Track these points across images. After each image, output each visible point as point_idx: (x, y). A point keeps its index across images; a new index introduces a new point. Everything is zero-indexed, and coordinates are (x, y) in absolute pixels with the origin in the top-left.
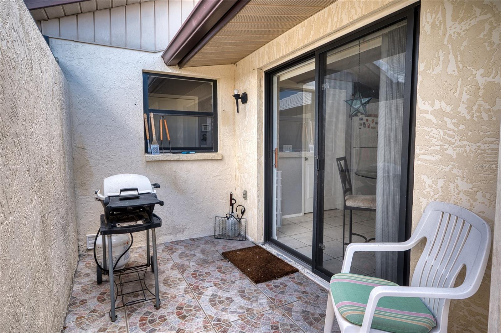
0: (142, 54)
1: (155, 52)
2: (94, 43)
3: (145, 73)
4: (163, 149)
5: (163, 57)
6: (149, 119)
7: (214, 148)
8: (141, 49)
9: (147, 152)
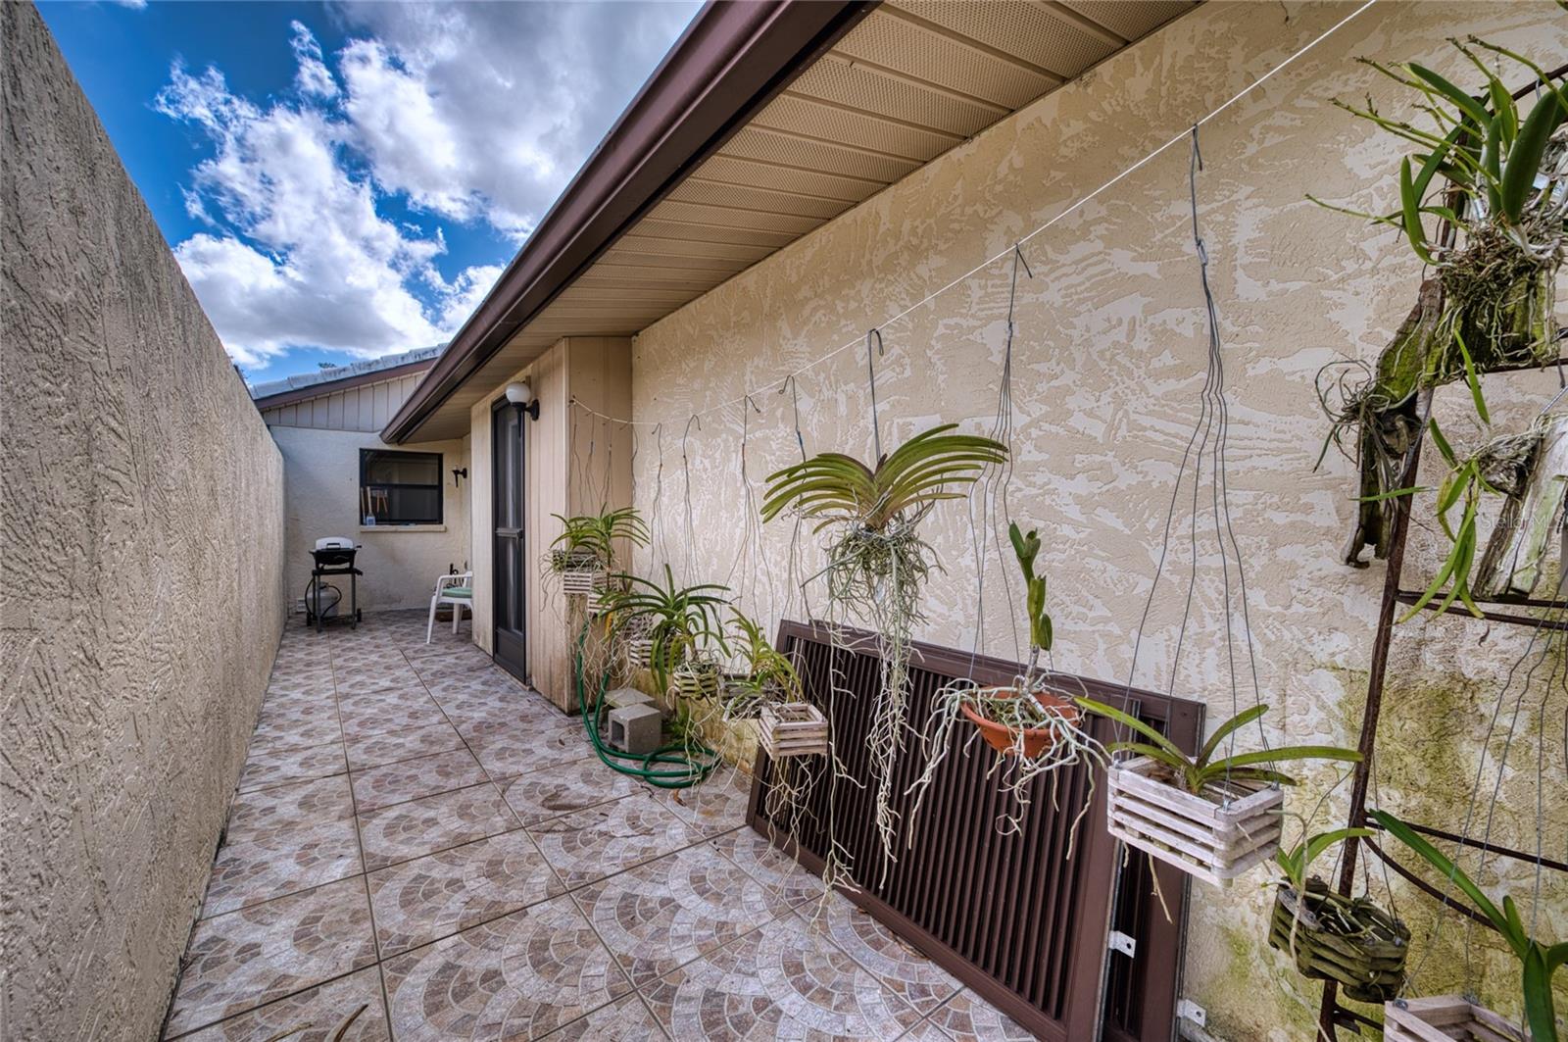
0: (359, 434)
1: (373, 432)
2: (312, 427)
3: (361, 450)
4: (379, 521)
5: (381, 436)
6: (365, 493)
7: (439, 520)
8: (358, 430)
9: (362, 523)
